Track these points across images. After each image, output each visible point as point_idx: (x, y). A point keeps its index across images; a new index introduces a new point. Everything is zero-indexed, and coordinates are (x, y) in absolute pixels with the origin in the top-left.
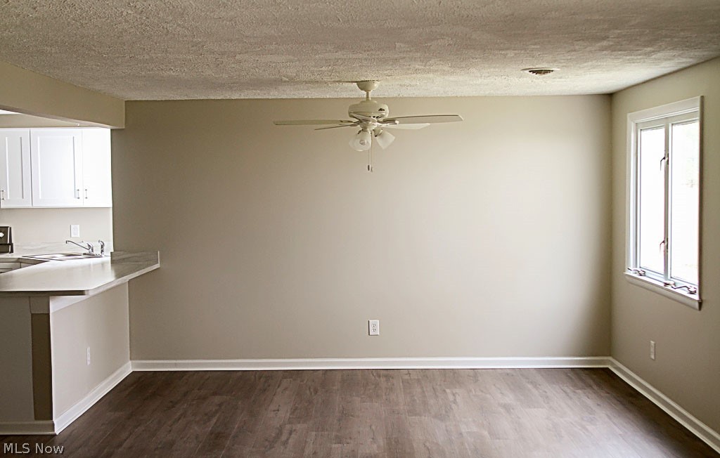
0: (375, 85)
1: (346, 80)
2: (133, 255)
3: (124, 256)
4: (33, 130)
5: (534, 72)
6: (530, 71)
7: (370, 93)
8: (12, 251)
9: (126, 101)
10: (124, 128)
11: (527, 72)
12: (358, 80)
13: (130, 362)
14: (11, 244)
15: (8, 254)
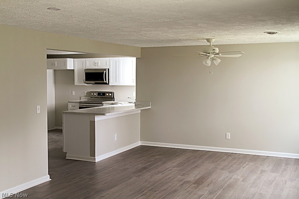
0: (213, 40)
1: (202, 38)
2: (142, 103)
3: (139, 103)
4: (110, 58)
5: (269, 33)
6: (267, 33)
7: (211, 43)
8: (114, 100)
9: (141, 48)
10: (140, 57)
11: (266, 33)
12: (207, 38)
13: (140, 142)
14: (114, 98)
15: (112, 101)
